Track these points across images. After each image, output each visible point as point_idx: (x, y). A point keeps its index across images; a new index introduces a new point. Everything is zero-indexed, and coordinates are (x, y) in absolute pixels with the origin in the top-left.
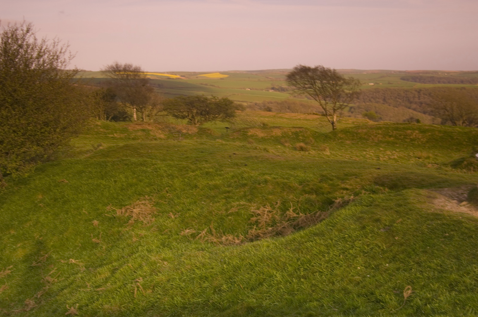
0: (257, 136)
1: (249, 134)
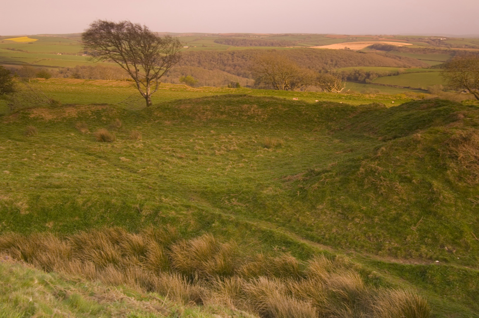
0: (42, 119)
1: (32, 116)
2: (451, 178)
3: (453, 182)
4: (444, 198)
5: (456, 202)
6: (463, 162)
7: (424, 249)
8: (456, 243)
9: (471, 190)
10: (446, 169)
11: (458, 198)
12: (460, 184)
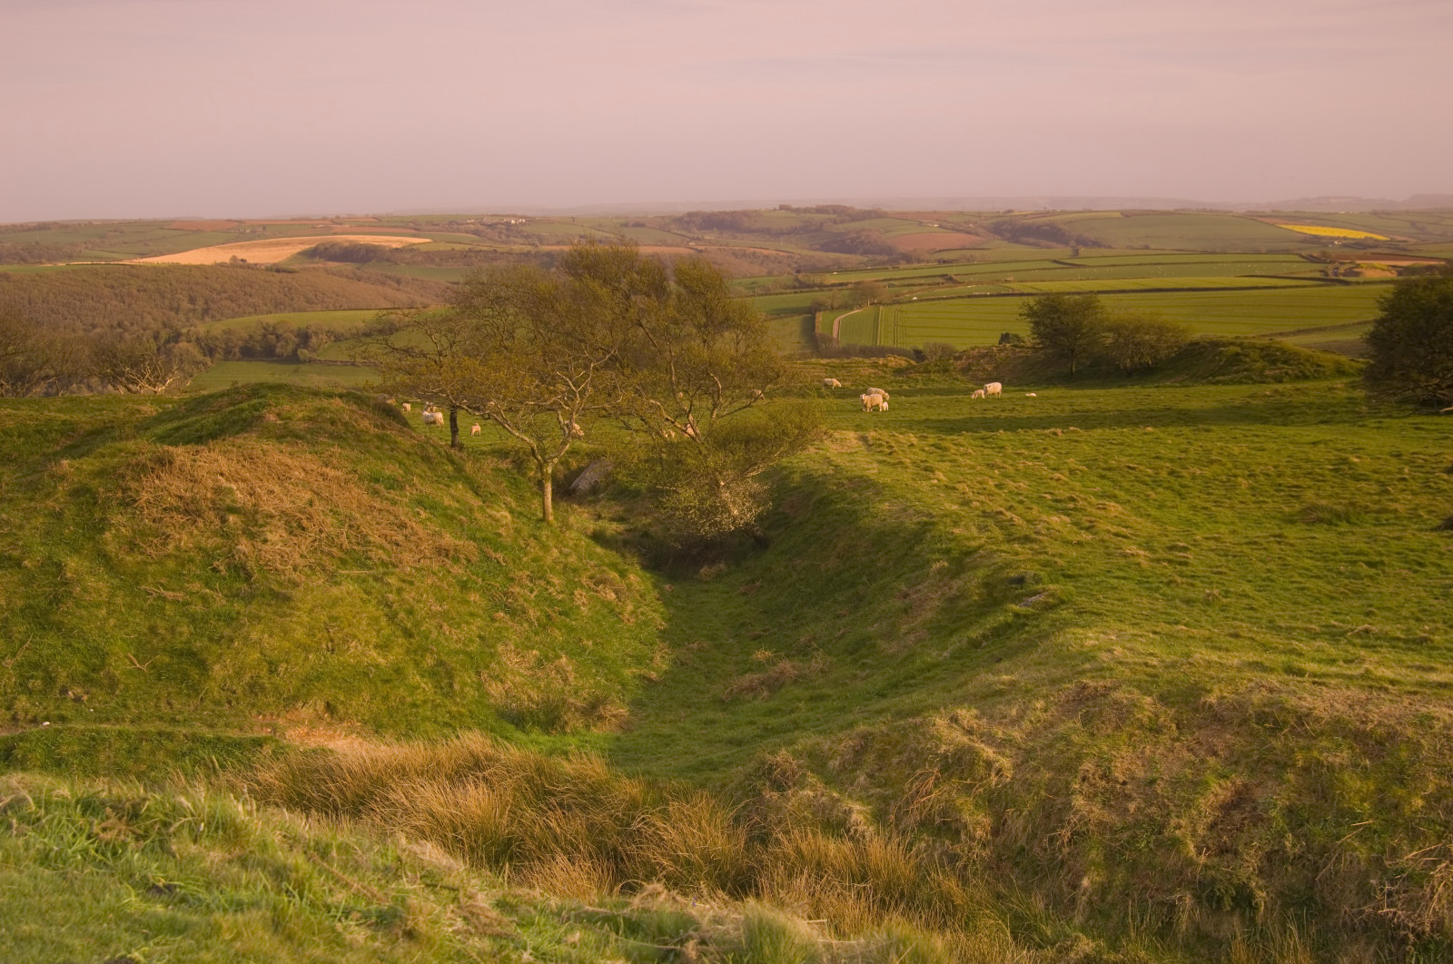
2: (111, 548)
3: (113, 555)
4: (85, 590)
5: (112, 595)
6: (146, 512)
7: (23, 702)
8: (91, 680)
9: (151, 569)
10: (102, 531)
11: (119, 588)
12: (129, 558)
